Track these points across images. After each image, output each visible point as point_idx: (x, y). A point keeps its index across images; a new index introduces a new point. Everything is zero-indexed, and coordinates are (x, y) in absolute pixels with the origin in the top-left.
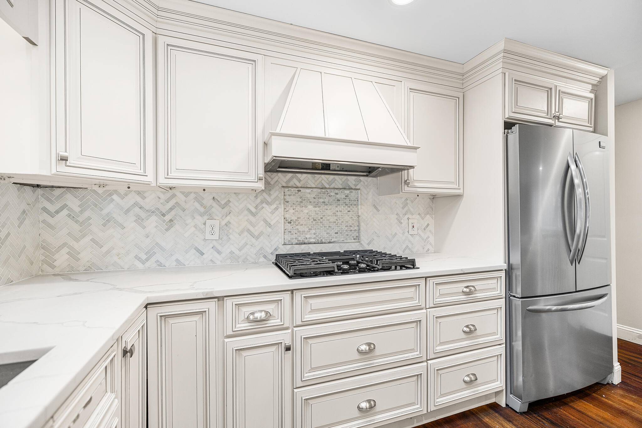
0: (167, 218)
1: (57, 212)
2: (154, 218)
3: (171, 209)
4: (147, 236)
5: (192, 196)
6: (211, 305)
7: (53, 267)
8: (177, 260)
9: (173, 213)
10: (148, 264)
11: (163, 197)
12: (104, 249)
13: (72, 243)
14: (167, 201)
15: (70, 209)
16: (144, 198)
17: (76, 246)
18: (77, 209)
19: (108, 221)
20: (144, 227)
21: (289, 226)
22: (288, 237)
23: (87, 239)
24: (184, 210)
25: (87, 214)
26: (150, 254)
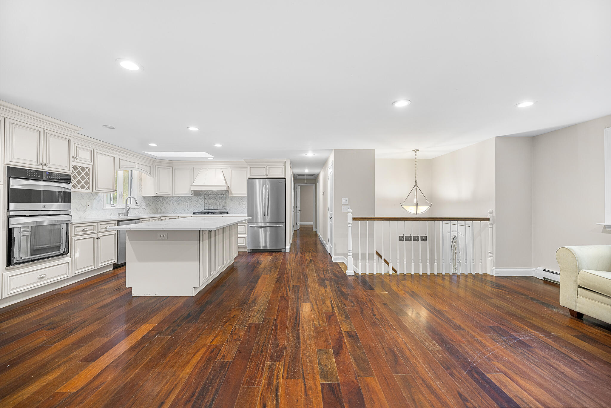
0: (178, 202)
1: (158, 201)
2: (175, 203)
3: (179, 200)
4: (174, 206)
5: (183, 198)
6: (177, 217)
7: (158, 212)
8: (180, 212)
9: (179, 201)
10: (174, 213)
11: (177, 198)
12: (166, 209)
13: (161, 207)
14: (178, 199)
15: (160, 201)
16: (173, 198)
17: (162, 208)
18: (162, 201)
19: (167, 203)
20: (173, 205)
21: (206, 205)
22: (206, 208)
23: (163, 207)
24: (181, 201)
25: (163, 201)
26: (175, 211)
